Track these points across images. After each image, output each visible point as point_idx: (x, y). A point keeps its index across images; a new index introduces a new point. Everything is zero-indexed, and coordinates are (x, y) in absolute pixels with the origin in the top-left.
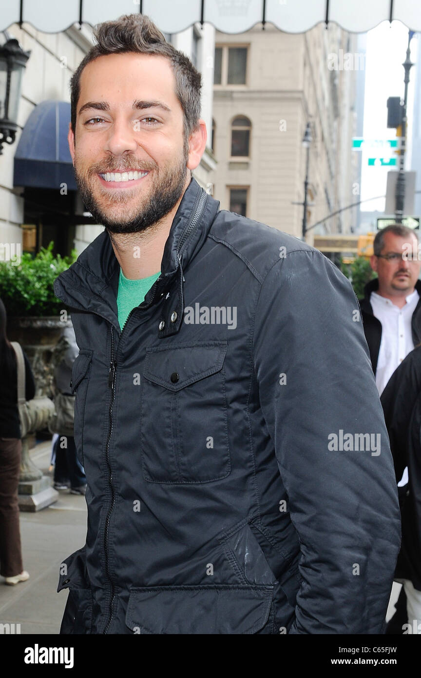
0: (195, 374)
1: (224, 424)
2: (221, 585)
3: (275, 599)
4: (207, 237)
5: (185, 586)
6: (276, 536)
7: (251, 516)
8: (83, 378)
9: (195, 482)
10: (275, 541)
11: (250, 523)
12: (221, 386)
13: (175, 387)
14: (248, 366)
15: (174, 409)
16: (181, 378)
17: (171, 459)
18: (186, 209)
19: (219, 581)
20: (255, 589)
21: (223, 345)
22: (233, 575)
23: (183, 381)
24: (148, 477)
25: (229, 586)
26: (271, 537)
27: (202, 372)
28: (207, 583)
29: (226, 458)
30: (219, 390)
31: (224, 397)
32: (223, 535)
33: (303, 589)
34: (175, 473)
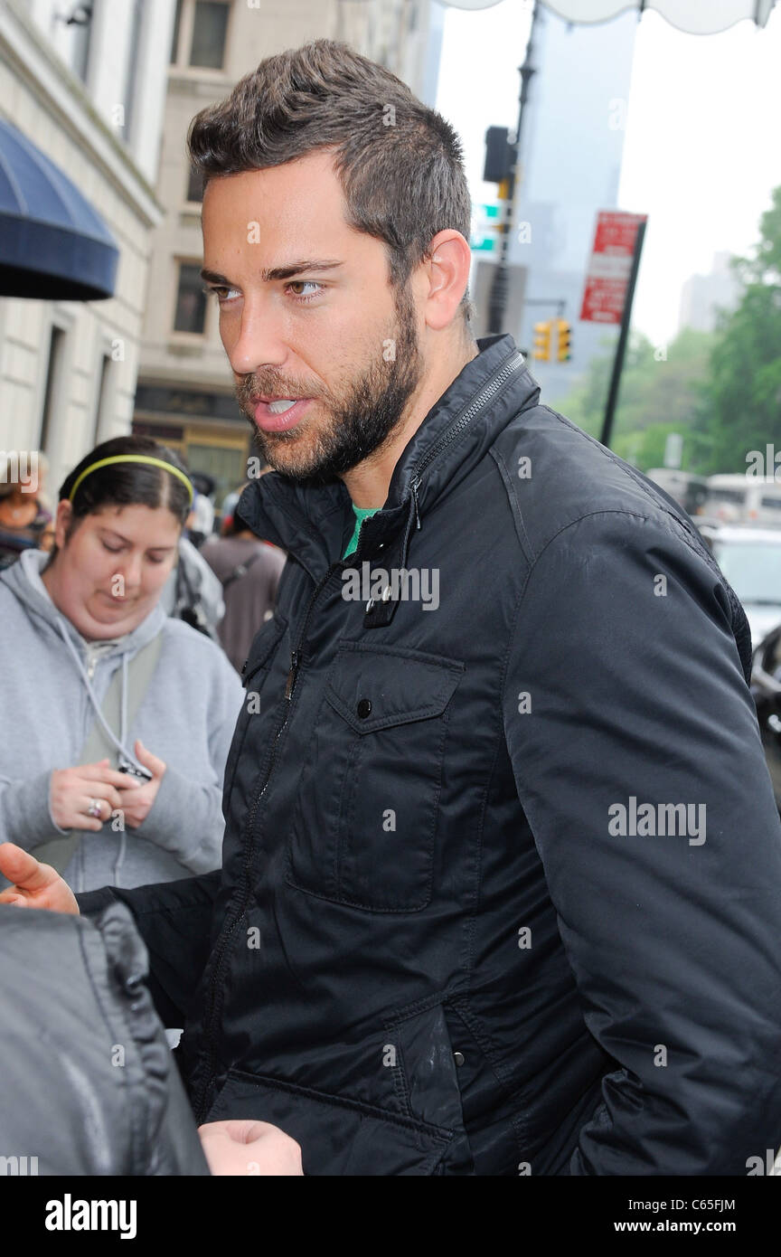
0: (397, 711)
1: (432, 816)
2: (368, 1106)
3: (449, 1159)
4: (486, 451)
5: (313, 1092)
6: (494, 1036)
7: (450, 991)
8: (261, 666)
9: (363, 906)
10: (489, 1046)
11: (444, 1004)
12: (439, 742)
13: (364, 726)
14: (494, 717)
15: (352, 765)
16: (375, 711)
17: (330, 855)
18: (456, 394)
19: (367, 1096)
20: (420, 1129)
21: (457, 668)
22: (392, 1092)
23: (377, 719)
24: (290, 875)
25: (380, 1112)
26: (483, 1037)
27: (410, 710)
28: (349, 1096)
29: (425, 876)
30: (433, 749)
31: (439, 764)
32: (393, 1014)
33: (598, 1122)
34: (331, 881)
